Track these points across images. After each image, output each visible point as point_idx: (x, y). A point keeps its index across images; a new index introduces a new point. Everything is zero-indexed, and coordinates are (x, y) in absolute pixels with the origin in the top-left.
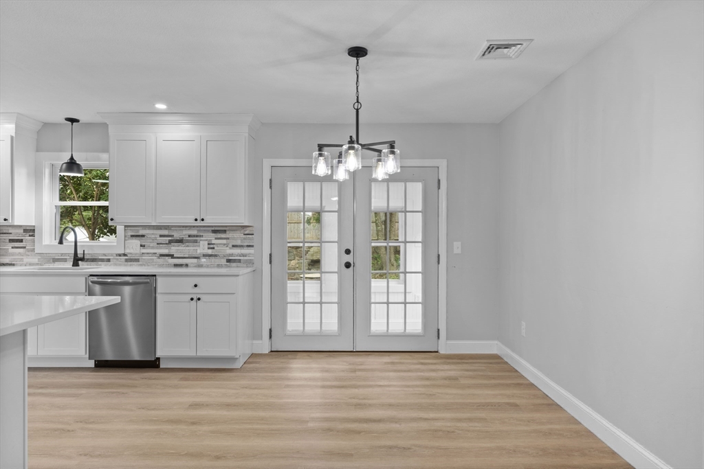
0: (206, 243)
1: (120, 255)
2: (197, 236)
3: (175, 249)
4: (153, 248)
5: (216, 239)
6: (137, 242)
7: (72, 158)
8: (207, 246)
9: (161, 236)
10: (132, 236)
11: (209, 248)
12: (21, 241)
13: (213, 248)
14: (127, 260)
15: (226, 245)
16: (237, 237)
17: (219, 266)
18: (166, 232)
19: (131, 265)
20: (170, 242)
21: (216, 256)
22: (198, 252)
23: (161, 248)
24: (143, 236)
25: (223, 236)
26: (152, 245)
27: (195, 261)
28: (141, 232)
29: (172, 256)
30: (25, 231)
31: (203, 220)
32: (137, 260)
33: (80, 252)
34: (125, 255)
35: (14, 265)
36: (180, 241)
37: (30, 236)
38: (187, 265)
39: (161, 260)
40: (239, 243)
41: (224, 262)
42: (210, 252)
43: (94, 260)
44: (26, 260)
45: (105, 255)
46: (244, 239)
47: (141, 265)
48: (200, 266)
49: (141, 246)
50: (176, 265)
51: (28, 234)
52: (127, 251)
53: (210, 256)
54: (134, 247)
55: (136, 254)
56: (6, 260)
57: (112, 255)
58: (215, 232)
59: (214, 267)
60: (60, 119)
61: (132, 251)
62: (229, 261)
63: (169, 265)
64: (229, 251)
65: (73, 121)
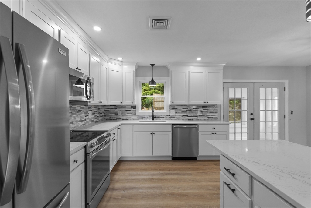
0: (200, 111)
1: (168, 116)
2: (196, 109)
3: (188, 113)
4: (180, 113)
5: (204, 109)
6: (174, 111)
7: (153, 79)
8: (200, 112)
9: (183, 109)
10: (172, 109)
11: (201, 113)
12: (130, 111)
13: (203, 113)
14: (170, 118)
15: (207, 112)
16: (212, 109)
17: (205, 120)
18: (184, 107)
19: (172, 120)
20: (187, 111)
21: (203, 116)
22: (197, 114)
23: (183, 113)
24: (176, 108)
25: (206, 108)
26: (179, 112)
27: (196, 118)
28: (176, 107)
29: (187, 116)
30: (132, 107)
31: (207, 103)
32: (174, 118)
33: (154, 114)
34: (169, 116)
35: (127, 120)
36: (190, 110)
37: (134, 109)
38: (193, 119)
39: (183, 118)
40: (212, 111)
41: (206, 118)
42: (201, 114)
43: (158, 118)
44: (132, 118)
45: (162, 116)
46: (214, 109)
47: (176, 119)
48: (197, 120)
49: (176, 112)
50: (189, 120)
51: (133, 108)
52: (171, 114)
53: (201, 116)
54: (173, 112)
55: (173, 115)
56: (125, 118)
57: (165, 116)
58: (203, 107)
59: (203, 120)
60: (148, 64)
61: (172, 114)
62: (208, 118)
63: (186, 120)
64: (208, 114)
65: (152, 65)
